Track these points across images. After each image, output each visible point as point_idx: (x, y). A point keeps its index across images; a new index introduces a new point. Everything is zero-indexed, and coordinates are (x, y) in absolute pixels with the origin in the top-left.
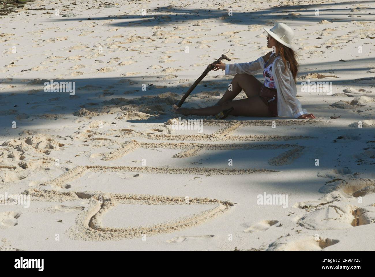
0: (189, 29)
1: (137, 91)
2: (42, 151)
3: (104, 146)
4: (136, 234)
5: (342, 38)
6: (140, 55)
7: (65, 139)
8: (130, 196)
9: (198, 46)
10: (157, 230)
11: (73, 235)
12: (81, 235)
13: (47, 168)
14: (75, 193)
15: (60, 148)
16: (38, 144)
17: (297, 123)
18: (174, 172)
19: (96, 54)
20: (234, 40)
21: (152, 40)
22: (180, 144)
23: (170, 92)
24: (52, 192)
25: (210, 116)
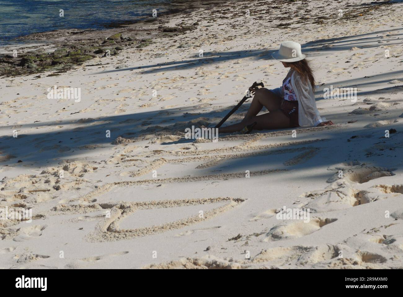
0: (229, 67)
1: (173, 119)
2: (77, 175)
3: (134, 165)
4: (148, 232)
5: (369, 59)
6: (180, 91)
7: (100, 163)
8: (149, 203)
9: (235, 79)
10: (168, 227)
11: (91, 238)
12: (98, 237)
13: (78, 188)
14: (99, 205)
15: (93, 172)
16: (74, 169)
17: (316, 130)
18: (194, 180)
19: (141, 94)
20: (269, 71)
21: (194, 78)
22: (204, 157)
23: (202, 117)
24: (79, 206)
25: (235, 132)
